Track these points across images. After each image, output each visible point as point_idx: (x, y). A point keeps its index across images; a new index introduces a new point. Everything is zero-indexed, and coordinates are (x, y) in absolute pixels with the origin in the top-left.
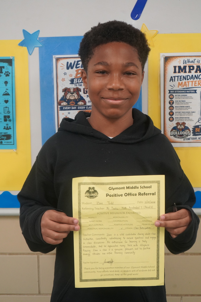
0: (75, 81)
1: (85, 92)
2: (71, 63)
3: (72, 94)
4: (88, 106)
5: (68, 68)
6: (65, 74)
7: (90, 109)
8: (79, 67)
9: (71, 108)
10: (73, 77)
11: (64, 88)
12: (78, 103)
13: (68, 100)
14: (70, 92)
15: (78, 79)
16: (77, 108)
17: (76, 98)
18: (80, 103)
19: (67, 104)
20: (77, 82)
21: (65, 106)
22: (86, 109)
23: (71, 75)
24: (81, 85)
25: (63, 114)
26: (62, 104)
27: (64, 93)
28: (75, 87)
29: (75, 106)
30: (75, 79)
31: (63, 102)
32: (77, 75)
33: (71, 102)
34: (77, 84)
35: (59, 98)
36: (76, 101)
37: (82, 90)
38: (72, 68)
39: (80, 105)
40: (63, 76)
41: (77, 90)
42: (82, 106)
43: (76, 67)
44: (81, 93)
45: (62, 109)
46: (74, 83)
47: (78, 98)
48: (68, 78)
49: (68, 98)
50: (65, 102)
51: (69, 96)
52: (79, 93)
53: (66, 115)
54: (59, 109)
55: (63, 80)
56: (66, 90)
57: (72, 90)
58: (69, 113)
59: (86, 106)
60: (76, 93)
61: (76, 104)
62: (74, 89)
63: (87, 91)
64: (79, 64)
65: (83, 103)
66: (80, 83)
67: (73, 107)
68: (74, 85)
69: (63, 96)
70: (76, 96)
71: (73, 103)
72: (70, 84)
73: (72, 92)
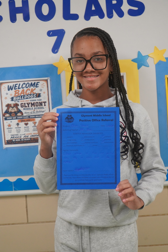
0: (14, 99)
1: (22, 106)
2: (11, 86)
3: (13, 108)
4: (24, 116)
5: (9, 90)
6: (7, 94)
7: (26, 118)
8: (17, 89)
9: (12, 118)
10: (13, 96)
11: (6, 104)
12: (17, 115)
13: (10, 112)
14: (11, 107)
15: (16, 97)
16: (17, 118)
17: (16, 111)
18: (19, 114)
19: (9, 115)
20: (16, 99)
21: (8, 117)
22: (23, 118)
23: (11, 95)
24: (19, 102)
25: (7, 123)
26: (6, 115)
27: (7, 108)
28: (15, 103)
29: (16, 117)
30: (14, 97)
31: (6, 114)
32: (15, 94)
33: (12, 114)
34: (16, 101)
35: (4, 112)
36: (16, 113)
37: (20, 105)
38: (12, 89)
39: (19, 116)
40: (6, 96)
41: (16, 105)
42: (20, 116)
43: (15, 89)
44: (19, 107)
45: (6, 119)
46: (14, 100)
47: (17, 110)
48: (9, 97)
49: (10, 111)
50: (8, 114)
51: (10, 110)
52: (18, 107)
53: (9, 123)
54: (4, 119)
55: (6, 98)
56: (8, 106)
57: (12, 106)
58: (11, 122)
59: (23, 116)
60: (16, 107)
61: (16, 115)
62: (14, 104)
63: (23, 106)
64: (17, 87)
65: (21, 114)
66: (18, 100)
67: (14, 117)
68: (13, 101)
69: (7, 110)
70: (15, 109)
71: (13, 115)
72: (11, 101)
73: (13, 107)
